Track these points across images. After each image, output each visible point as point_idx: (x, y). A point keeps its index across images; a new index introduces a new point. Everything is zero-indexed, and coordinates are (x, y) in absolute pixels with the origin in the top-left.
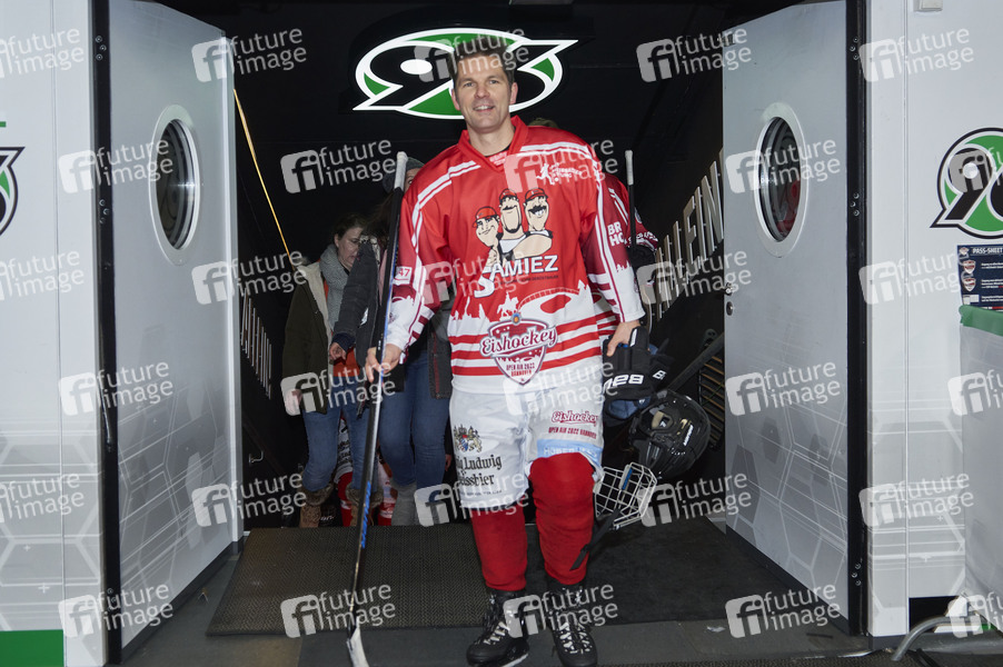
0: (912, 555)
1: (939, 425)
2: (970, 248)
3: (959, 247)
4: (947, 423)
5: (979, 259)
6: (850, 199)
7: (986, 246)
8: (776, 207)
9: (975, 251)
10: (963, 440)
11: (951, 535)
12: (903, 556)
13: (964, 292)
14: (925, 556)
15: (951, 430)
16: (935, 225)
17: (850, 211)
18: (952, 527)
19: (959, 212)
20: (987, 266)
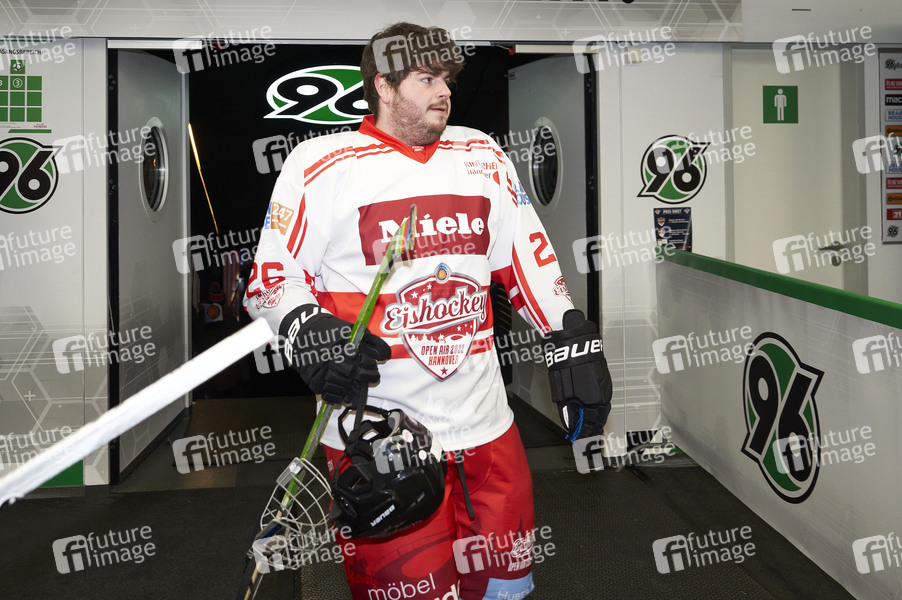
0: (628, 405)
1: (644, 322)
2: (662, 209)
3: (655, 209)
4: (649, 321)
5: (668, 217)
6: (588, 179)
7: (671, 209)
8: (543, 184)
9: (665, 211)
10: (659, 331)
11: (652, 391)
12: (623, 406)
13: (658, 238)
14: (636, 405)
15: (651, 325)
16: (639, 196)
17: (588, 186)
18: (653, 386)
19: (654, 188)
20: (672, 221)
